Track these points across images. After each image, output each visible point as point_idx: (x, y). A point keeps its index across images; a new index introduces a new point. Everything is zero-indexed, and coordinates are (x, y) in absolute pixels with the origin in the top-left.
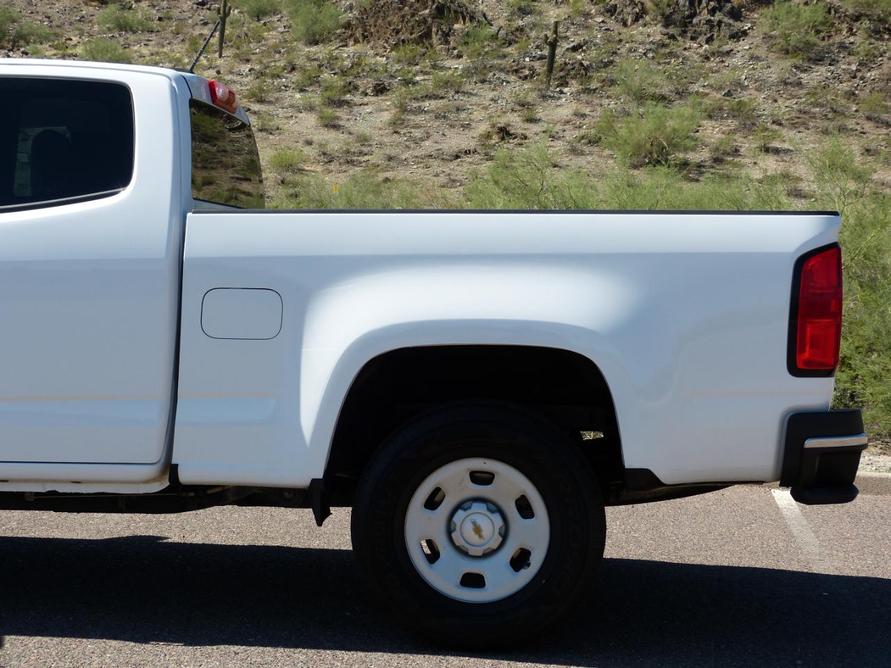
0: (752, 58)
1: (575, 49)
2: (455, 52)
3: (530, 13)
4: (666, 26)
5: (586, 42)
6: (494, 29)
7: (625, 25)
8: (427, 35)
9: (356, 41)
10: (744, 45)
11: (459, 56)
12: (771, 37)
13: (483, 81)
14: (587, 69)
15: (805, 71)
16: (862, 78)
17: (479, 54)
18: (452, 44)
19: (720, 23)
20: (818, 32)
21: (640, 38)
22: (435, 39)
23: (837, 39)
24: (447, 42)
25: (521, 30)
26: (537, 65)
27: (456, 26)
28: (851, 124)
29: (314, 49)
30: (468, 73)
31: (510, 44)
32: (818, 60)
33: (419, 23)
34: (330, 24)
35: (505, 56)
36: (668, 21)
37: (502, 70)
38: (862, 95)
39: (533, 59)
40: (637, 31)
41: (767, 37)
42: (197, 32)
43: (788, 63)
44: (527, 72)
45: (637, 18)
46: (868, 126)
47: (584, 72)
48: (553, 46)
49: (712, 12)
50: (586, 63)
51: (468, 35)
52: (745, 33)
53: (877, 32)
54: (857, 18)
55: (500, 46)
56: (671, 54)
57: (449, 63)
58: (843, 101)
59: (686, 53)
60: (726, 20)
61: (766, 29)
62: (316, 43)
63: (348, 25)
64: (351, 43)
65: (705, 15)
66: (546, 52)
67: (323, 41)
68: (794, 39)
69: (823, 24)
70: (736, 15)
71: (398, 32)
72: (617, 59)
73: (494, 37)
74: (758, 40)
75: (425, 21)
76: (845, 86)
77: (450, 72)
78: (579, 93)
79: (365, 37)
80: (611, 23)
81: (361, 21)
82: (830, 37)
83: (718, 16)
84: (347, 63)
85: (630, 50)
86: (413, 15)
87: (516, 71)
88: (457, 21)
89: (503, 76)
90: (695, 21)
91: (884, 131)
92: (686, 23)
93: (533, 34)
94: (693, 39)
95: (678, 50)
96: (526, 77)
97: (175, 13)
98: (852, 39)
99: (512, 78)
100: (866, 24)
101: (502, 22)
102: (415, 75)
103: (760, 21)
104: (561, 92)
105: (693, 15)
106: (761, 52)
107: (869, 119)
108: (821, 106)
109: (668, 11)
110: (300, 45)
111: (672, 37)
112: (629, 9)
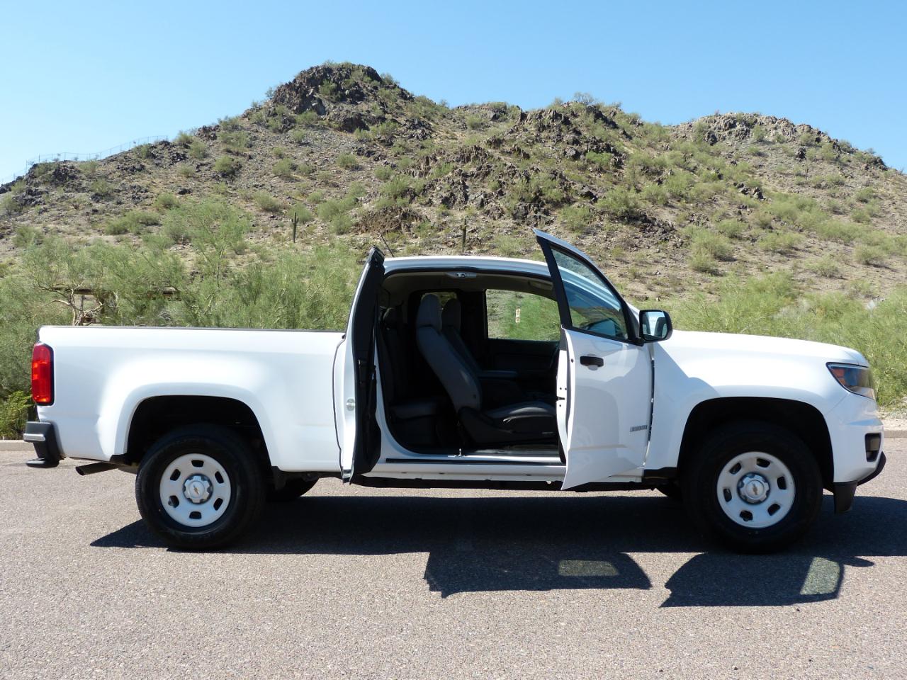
0: (557, 233)
1: (473, 232)
2: (414, 235)
3: (448, 215)
4: (515, 219)
5: (477, 228)
6: (431, 224)
7: (495, 219)
8: (399, 228)
9: (363, 232)
10: (552, 227)
11: (416, 237)
12: (565, 223)
13: (431, 249)
14: (480, 241)
15: (583, 238)
16: (610, 241)
17: (426, 236)
18: (412, 232)
19: (540, 217)
20: (585, 220)
21: (503, 225)
22: (403, 229)
23: (595, 223)
24: (409, 231)
25: (445, 223)
26: (456, 240)
27: (413, 223)
28: (610, 262)
29: (342, 237)
30: (422, 245)
31: (440, 230)
32: (588, 233)
33: (395, 222)
34: (349, 224)
35: (439, 237)
36: (515, 217)
37: (439, 243)
38: (612, 249)
39: (454, 237)
40: (501, 222)
41: (563, 223)
42: (275, 231)
43: (574, 235)
44: (452, 244)
45: (500, 216)
46: (618, 263)
47: (479, 242)
48: (464, 231)
49: (536, 212)
50: (480, 238)
51: (419, 227)
52: (552, 221)
53: (612, 219)
54: (602, 213)
55: (436, 232)
56: (519, 232)
57: (411, 241)
58: (603, 252)
59: (526, 232)
60: (543, 215)
61: (562, 220)
62: (342, 234)
63: (357, 225)
64: (360, 233)
65: (532, 213)
66: (460, 233)
67: (346, 233)
68: (576, 223)
69: (588, 216)
70: (546, 213)
71: (384, 227)
72: (494, 235)
73: (432, 228)
74: (559, 225)
75: (398, 221)
76: (603, 245)
77: (414, 245)
78: (479, 252)
79: (367, 230)
80: (488, 219)
81: (364, 222)
82: (591, 222)
83: (539, 214)
84: (362, 243)
85: (499, 231)
86: (391, 218)
87: (446, 243)
88: (413, 220)
89: (440, 246)
90: (528, 216)
91: (625, 266)
92: (524, 217)
93: (451, 225)
94: (528, 225)
95: (522, 231)
96: (451, 246)
97: (260, 222)
98: (602, 223)
99: (445, 247)
100: (607, 216)
101: (435, 220)
102: (397, 247)
103: (558, 215)
104: (470, 253)
105: (527, 214)
106: (561, 230)
107: (617, 260)
108: (594, 255)
109: (515, 212)
110: (334, 235)
111: (518, 224)
112: (496, 212)
